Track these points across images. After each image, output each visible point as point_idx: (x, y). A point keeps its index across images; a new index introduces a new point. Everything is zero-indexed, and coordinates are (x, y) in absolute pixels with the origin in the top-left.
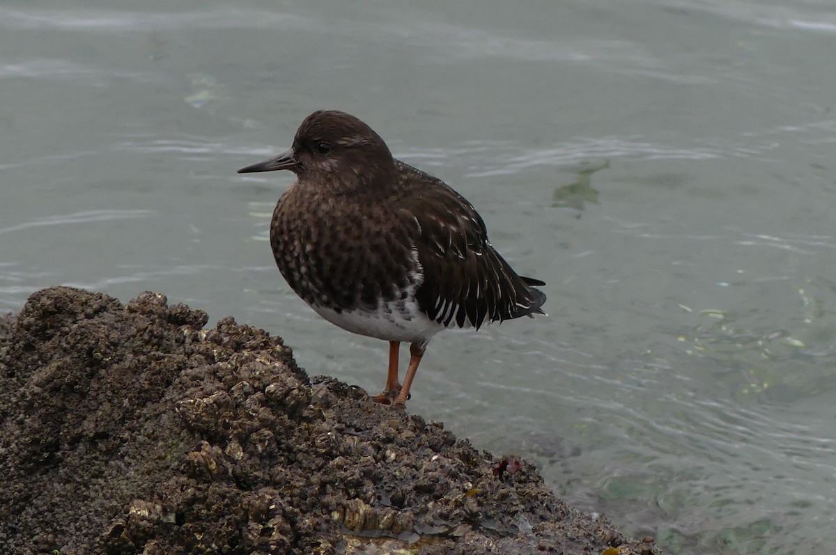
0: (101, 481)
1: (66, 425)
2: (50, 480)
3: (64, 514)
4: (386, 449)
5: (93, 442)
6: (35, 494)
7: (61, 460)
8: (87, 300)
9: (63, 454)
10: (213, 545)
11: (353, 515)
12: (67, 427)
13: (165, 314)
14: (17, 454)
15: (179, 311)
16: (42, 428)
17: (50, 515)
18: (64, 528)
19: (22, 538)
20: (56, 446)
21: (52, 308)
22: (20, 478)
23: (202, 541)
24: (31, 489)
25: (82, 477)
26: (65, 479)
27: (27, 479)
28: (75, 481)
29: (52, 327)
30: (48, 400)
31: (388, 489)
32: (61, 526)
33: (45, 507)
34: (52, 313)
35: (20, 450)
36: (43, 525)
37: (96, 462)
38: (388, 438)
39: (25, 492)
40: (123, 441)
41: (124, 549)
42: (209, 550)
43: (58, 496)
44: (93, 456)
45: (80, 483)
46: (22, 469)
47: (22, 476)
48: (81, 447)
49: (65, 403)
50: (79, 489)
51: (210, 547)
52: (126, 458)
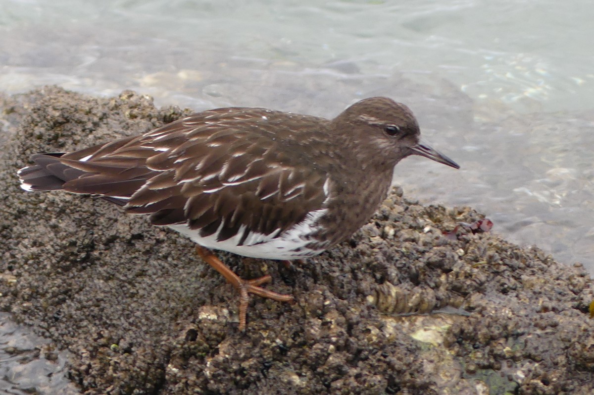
0: (146, 279)
1: (100, 227)
2: (90, 277)
3: (112, 310)
4: (384, 226)
5: (130, 243)
6: (75, 289)
7: (98, 259)
8: (90, 109)
9: (101, 254)
10: (278, 341)
11: (386, 298)
12: (101, 230)
13: (161, 115)
14: (53, 255)
15: (172, 111)
16: (77, 231)
17: (96, 309)
18: (114, 322)
19: (66, 328)
20: (92, 246)
21: (61, 120)
22: (58, 275)
23: (268, 338)
24: (70, 285)
25: (126, 276)
26: (106, 277)
27: (64, 275)
28: (118, 279)
29: (63, 136)
30: (80, 207)
31: (400, 266)
32: (111, 320)
33: (90, 303)
34: (61, 124)
35: (56, 250)
36: (90, 318)
37: (138, 262)
38: (384, 216)
39: (64, 287)
40: (159, 242)
41: (199, 351)
42: (274, 344)
43: (101, 292)
44: (133, 256)
45: (124, 281)
46: (58, 267)
47: (59, 273)
48: (118, 247)
49: (95, 207)
50: (124, 286)
51: (274, 342)
52: (170, 259)
